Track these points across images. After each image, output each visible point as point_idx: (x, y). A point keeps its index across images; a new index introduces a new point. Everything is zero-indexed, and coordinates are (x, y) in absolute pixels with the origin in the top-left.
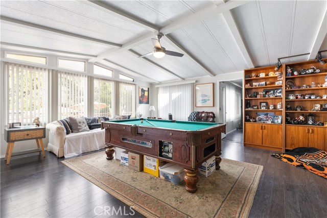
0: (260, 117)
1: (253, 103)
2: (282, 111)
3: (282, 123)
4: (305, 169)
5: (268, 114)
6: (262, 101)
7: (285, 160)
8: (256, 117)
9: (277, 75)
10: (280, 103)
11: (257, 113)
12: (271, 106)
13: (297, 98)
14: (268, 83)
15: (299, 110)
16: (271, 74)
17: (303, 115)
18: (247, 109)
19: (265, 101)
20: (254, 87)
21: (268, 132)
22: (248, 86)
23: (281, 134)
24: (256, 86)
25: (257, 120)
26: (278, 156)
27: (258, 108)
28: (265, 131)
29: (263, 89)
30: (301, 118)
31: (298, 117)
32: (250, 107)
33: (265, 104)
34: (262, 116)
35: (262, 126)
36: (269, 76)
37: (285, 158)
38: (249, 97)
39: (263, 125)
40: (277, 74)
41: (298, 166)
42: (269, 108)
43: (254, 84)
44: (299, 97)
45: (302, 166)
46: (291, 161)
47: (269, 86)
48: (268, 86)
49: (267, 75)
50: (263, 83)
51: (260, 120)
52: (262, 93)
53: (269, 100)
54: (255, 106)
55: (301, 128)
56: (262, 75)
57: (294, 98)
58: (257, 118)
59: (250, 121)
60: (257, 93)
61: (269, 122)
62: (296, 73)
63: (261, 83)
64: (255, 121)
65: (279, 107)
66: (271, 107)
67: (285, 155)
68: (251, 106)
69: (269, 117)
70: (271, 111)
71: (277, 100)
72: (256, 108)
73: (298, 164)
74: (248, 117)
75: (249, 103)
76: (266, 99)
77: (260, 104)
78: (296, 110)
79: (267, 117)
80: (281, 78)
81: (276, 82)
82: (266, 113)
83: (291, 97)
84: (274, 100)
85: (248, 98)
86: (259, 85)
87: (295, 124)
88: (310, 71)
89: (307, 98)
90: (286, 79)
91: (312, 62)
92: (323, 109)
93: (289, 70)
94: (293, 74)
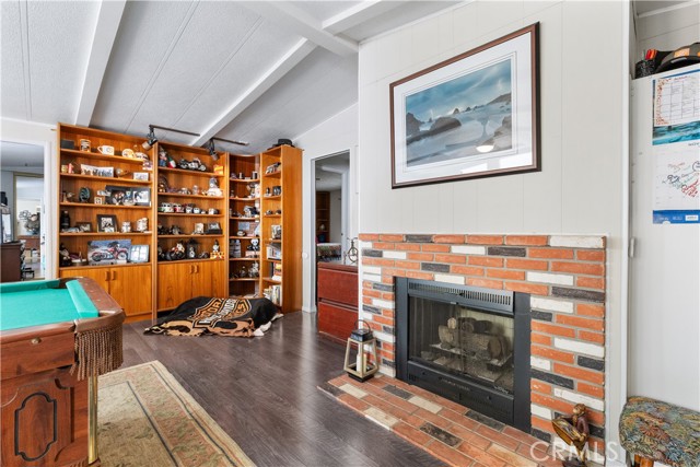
0: (97, 250)
1: (79, 216)
2: (150, 235)
3: (149, 260)
4: (215, 334)
5: (116, 243)
6: (102, 212)
7: (176, 333)
8: (86, 253)
9: (139, 159)
10: (145, 219)
11: (89, 243)
12: (125, 224)
13: (175, 210)
14: (119, 172)
15: (176, 233)
16: (128, 154)
17: (182, 242)
18: (65, 233)
19: (110, 212)
20: (83, 174)
21: (122, 284)
22: (69, 170)
23: (151, 282)
24: (88, 173)
25: (90, 259)
26: (157, 330)
27: (92, 230)
28: (116, 284)
29: (105, 185)
30: (180, 247)
31: (175, 246)
32: (69, 227)
33: (109, 220)
34: (103, 249)
35: (109, 274)
36: (124, 157)
37: (172, 328)
38: (69, 200)
39: (112, 270)
40: (140, 157)
41: (202, 334)
42: (119, 230)
43: (84, 167)
44: (178, 209)
45: (207, 331)
46: (185, 329)
47: (122, 179)
48: (119, 179)
49: (118, 153)
50: (109, 170)
51: (99, 258)
52: (103, 194)
53: (120, 212)
54: (85, 224)
55: (181, 266)
56: (107, 151)
57: (172, 210)
58: (90, 255)
59: (72, 264)
60: (93, 194)
61: (122, 261)
62: (173, 163)
63: (101, 169)
64: (87, 263)
65: (141, 226)
66: (126, 228)
67: (169, 324)
68: (74, 224)
69: (119, 249)
70: (125, 236)
71: (137, 213)
72: (87, 228)
73: (201, 331)
74: (66, 254)
75: (68, 216)
76: (112, 208)
77: (99, 221)
78: (171, 233)
79: (115, 250)
80: (149, 166)
81: (135, 174)
82: (112, 241)
83: (167, 209)
84: (129, 212)
85: (66, 202)
86: (95, 173)
87: (173, 260)
88: (194, 165)
89: (188, 211)
90: (160, 171)
91: (194, 150)
92: (207, 231)
93: (163, 155)
94: (168, 165)
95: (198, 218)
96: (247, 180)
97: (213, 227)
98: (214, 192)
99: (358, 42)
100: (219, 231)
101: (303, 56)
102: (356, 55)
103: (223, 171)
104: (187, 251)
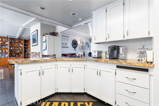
2: (8, 53)
3: (8, 57)
13: (13, 49)
15: (14, 52)
16: (4, 40)
19: (1, 49)
21: (3, 60)
31: (13, 54)
44: (14, 48)
48: (2, 44)
49: (2, 40)
50: (1, 42)
53: (3, 49)
61: (3, 57)
62: (13, 41)
65: (7, 51)
66: (4, 51)
67: (9, 66)
69: (3, 55)
70: (4, 53)
80: (8, 42)
81: (6, 43)
82: (2, 53)
83: (11, 48)
84: (5, 49)
87: (12, 56)
88: (17, 41)
89: (16, 49)
90: (10, 43)
91: (17, 39)
92: (20, 52)
93: (11, 40)
94: (12, 41)
95: (18, 50)
96: (27, 44)
97: (21, 51)
98: (21, 45)
99: (30, 27)
100: (22, 52)
101: (23, 29)
102: (30, 29)
103: (22, 42)
104: (16, 55)
